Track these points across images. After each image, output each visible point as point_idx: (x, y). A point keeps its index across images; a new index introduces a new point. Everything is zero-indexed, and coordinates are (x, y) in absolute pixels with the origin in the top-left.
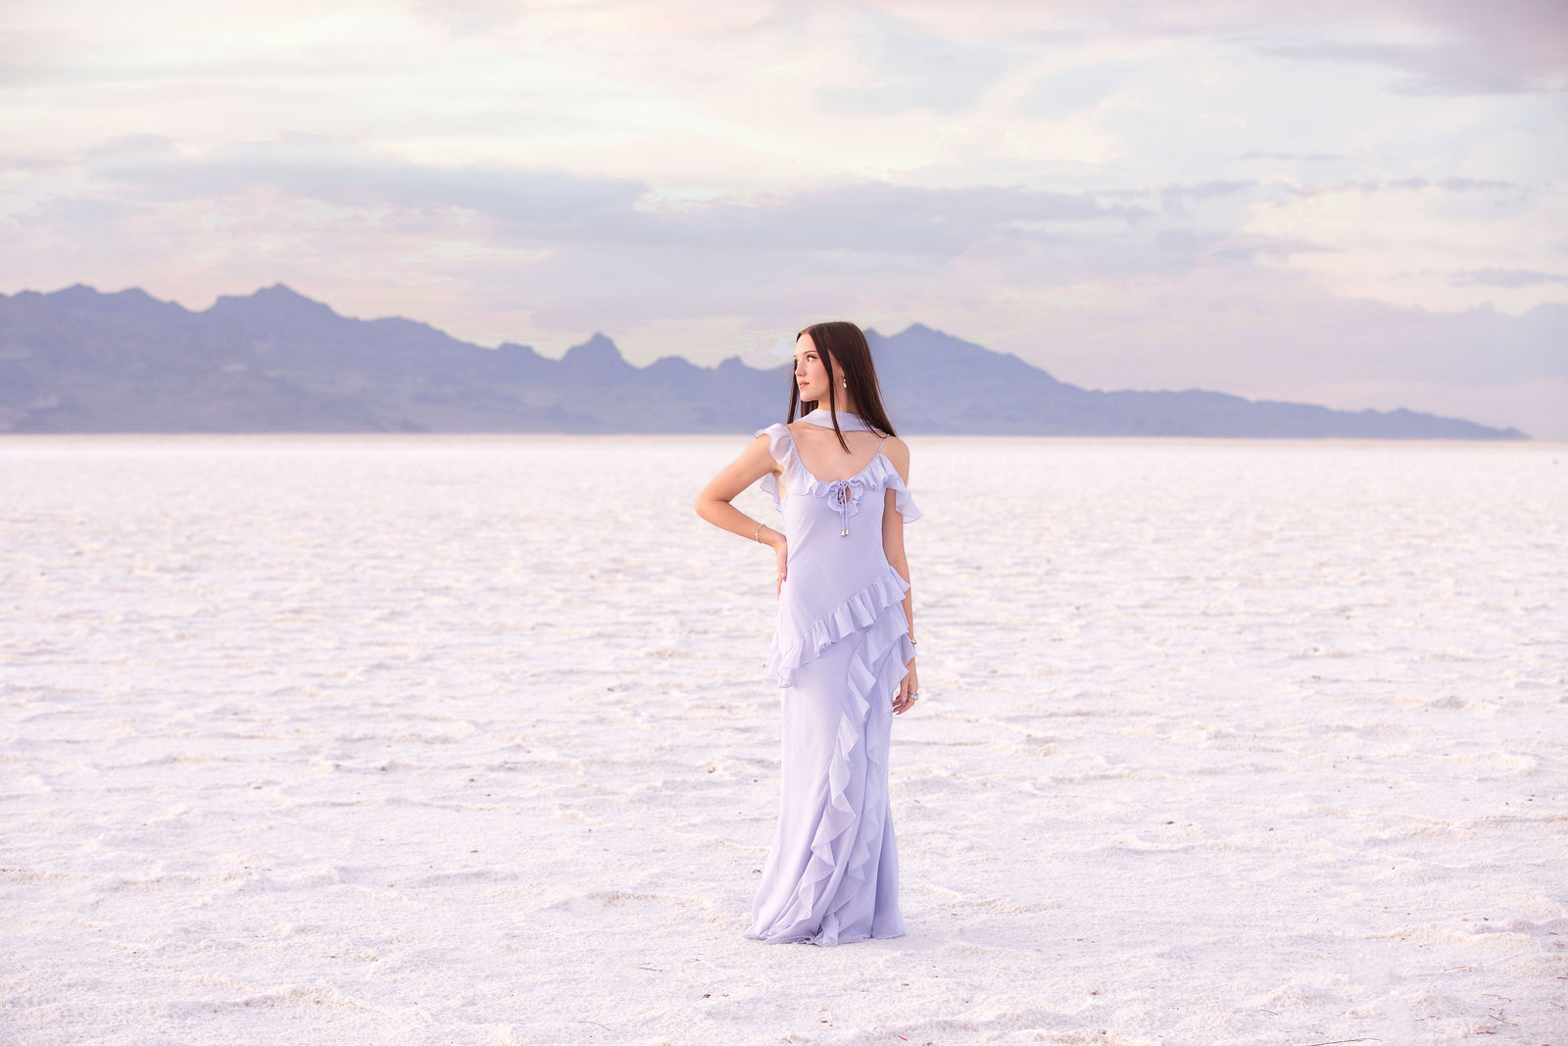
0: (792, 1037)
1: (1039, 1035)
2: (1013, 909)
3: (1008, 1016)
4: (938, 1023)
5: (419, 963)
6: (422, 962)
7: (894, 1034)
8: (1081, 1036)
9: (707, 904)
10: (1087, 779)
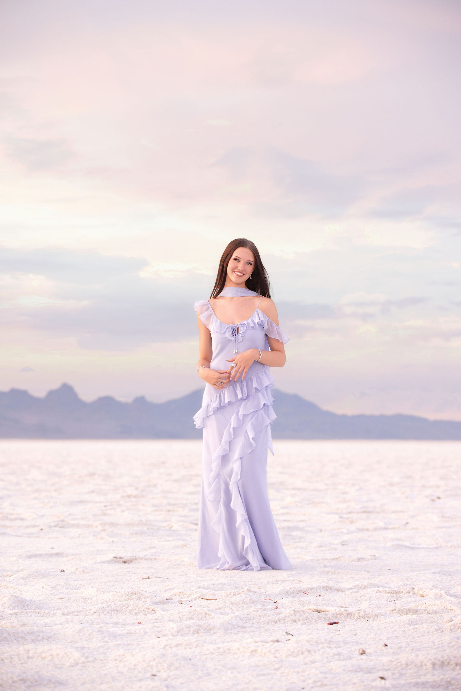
0: (247, 590)
1: (378, 590)
2: (350, 561)
3: (360, 586)
4: (324, 587)
5: (37, 576)
6: (39, 575)
7: (301, 591)
8: (401, 591)
9: (185, 559)
10: (376, 529)
